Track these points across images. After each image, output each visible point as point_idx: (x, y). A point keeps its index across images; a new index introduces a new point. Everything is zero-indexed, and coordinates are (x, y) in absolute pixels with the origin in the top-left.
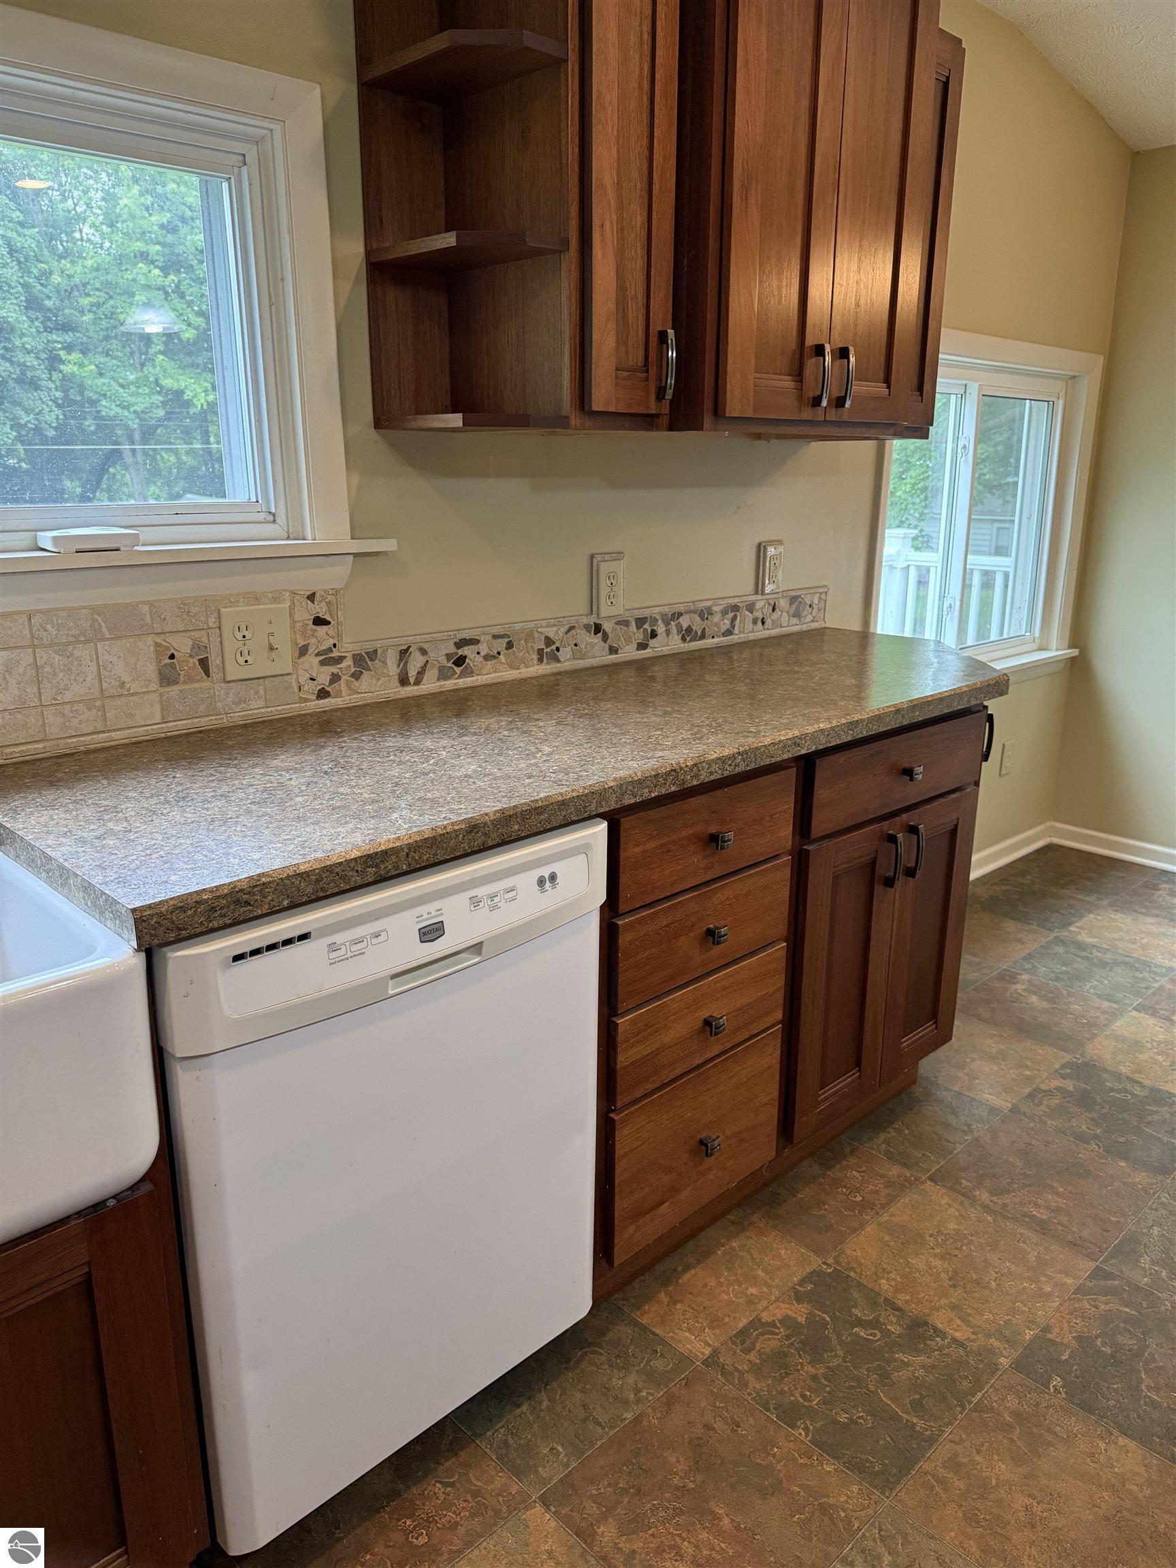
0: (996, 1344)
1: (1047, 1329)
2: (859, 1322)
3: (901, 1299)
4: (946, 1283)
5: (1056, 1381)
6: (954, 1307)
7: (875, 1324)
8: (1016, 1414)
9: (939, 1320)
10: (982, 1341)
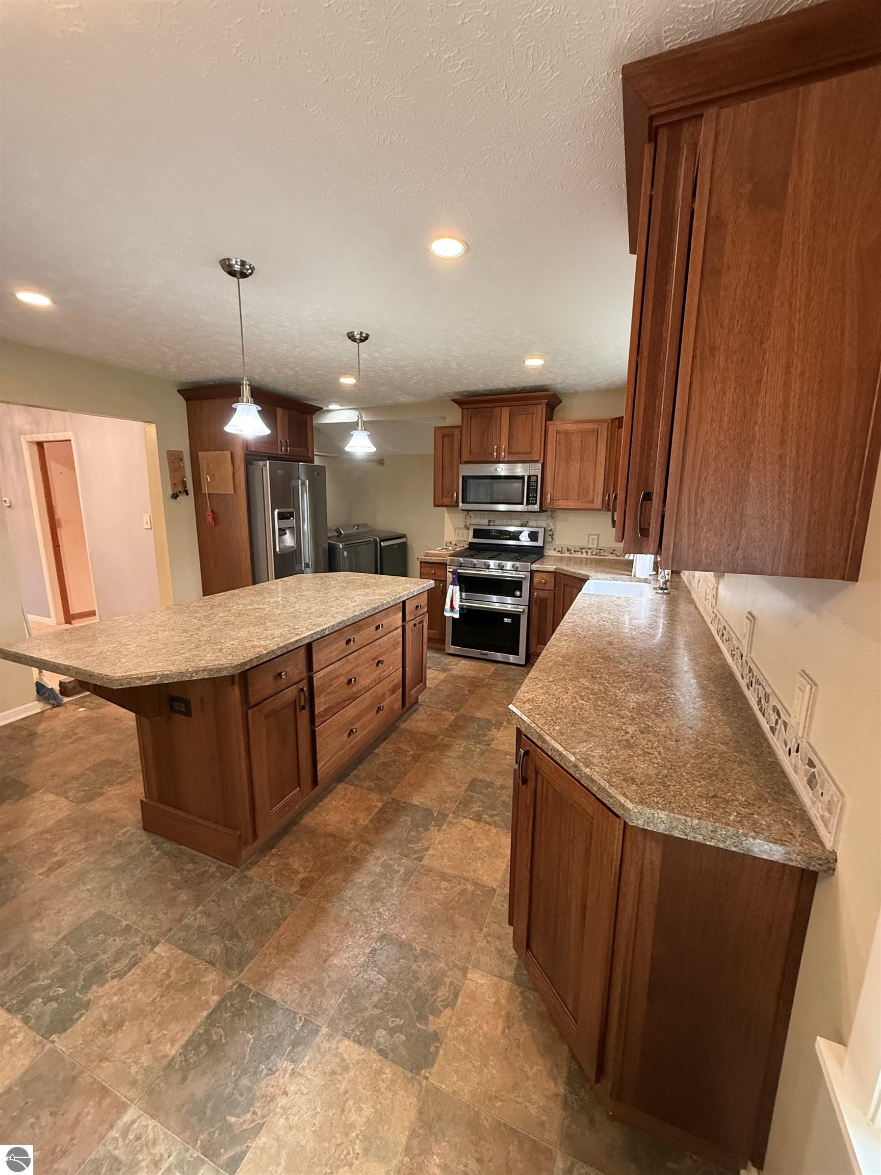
0: (455, 821)
1: (439, 830)
2: (496, 815)
3: (487, 827)
4: (474, 838)
5: (435, 814)
6: (470, 829)
7: (492, 816)
8: (446, 802)
9: (473, 823)
10: (459, 820)
